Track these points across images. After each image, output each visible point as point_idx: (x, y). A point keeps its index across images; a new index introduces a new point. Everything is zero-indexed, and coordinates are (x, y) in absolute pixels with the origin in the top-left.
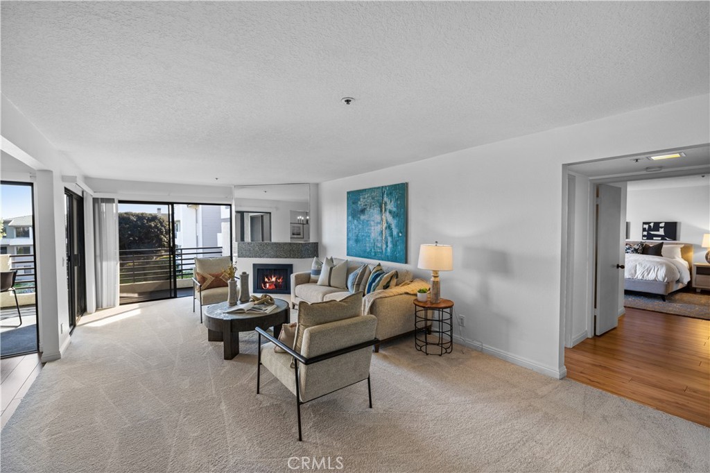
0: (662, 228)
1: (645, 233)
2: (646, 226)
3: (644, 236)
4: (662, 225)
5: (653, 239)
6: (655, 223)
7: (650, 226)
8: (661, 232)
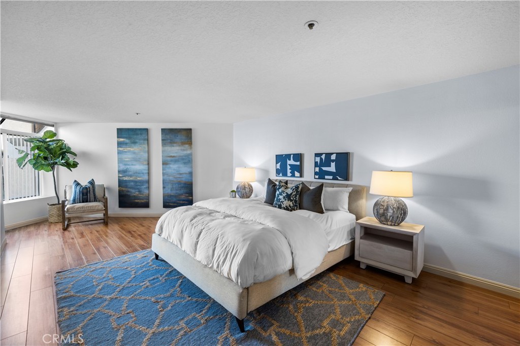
0: (333, 161)
1: (317, 169)
2: (318, 159)
3: (316, 173)
4: (333, 157)
5: (324, 179)
6: (326, 154)
7: (321, 159)
8: (332, 168)
